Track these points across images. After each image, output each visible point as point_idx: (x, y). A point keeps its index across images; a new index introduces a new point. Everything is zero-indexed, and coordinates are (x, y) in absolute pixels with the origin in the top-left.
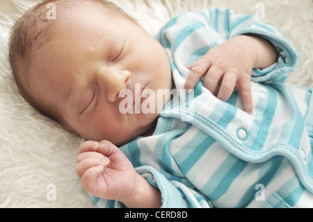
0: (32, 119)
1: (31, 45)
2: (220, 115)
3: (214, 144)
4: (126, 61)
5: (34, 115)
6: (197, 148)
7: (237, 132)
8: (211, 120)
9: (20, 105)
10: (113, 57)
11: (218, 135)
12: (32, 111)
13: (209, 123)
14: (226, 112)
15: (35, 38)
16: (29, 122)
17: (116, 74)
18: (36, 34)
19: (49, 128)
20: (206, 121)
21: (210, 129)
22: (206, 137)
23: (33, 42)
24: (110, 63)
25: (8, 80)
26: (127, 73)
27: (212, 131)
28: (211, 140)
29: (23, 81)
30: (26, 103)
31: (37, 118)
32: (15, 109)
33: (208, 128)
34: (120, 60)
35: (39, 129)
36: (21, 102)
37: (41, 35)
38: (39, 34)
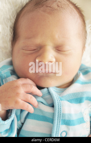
0: (9, 28)
1: (42, 6)
2: (67, 118)
3: (51, 124)
4: (60, 56)
5: (11, 28)
6: (44, 116)
7: (63, 131)
8: (61, 115)
9: (12, 18)
10: (59, 49)
11: (56, 123)
12: (12, 26)
13: (59, 115)
14: (70, 120)
15: (47, 6)
16: (6, 28)
17: (50, 54)
18: (49, 6)
19: (9, 39)
20: (60, 113)
21: (57, 118)
22: (52, 118)
23: (45, 6)
24: (54, 49)
25: (21, 4)
26: (54, 60)
27: (57, 119)
28: (52, 121)
29: (23, 12)
30: (14, 20)
31: (10, 30)
32: (8, 17)
33: (57, 116)
34: (58, 53)
35: (6, 35)
36: (13, 17)
37: (50, 8)
38: (50, 7)
